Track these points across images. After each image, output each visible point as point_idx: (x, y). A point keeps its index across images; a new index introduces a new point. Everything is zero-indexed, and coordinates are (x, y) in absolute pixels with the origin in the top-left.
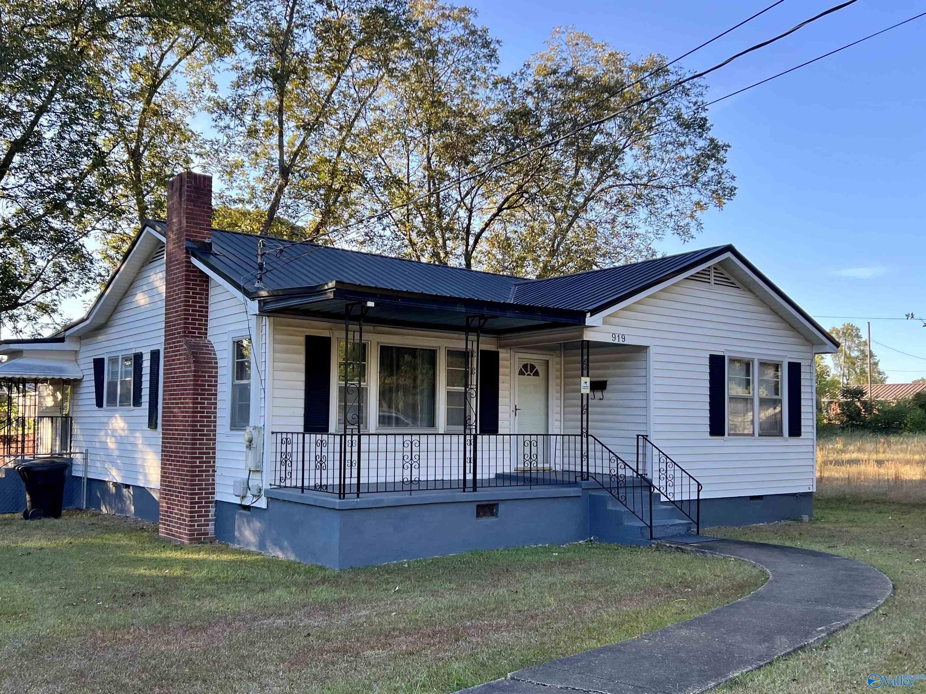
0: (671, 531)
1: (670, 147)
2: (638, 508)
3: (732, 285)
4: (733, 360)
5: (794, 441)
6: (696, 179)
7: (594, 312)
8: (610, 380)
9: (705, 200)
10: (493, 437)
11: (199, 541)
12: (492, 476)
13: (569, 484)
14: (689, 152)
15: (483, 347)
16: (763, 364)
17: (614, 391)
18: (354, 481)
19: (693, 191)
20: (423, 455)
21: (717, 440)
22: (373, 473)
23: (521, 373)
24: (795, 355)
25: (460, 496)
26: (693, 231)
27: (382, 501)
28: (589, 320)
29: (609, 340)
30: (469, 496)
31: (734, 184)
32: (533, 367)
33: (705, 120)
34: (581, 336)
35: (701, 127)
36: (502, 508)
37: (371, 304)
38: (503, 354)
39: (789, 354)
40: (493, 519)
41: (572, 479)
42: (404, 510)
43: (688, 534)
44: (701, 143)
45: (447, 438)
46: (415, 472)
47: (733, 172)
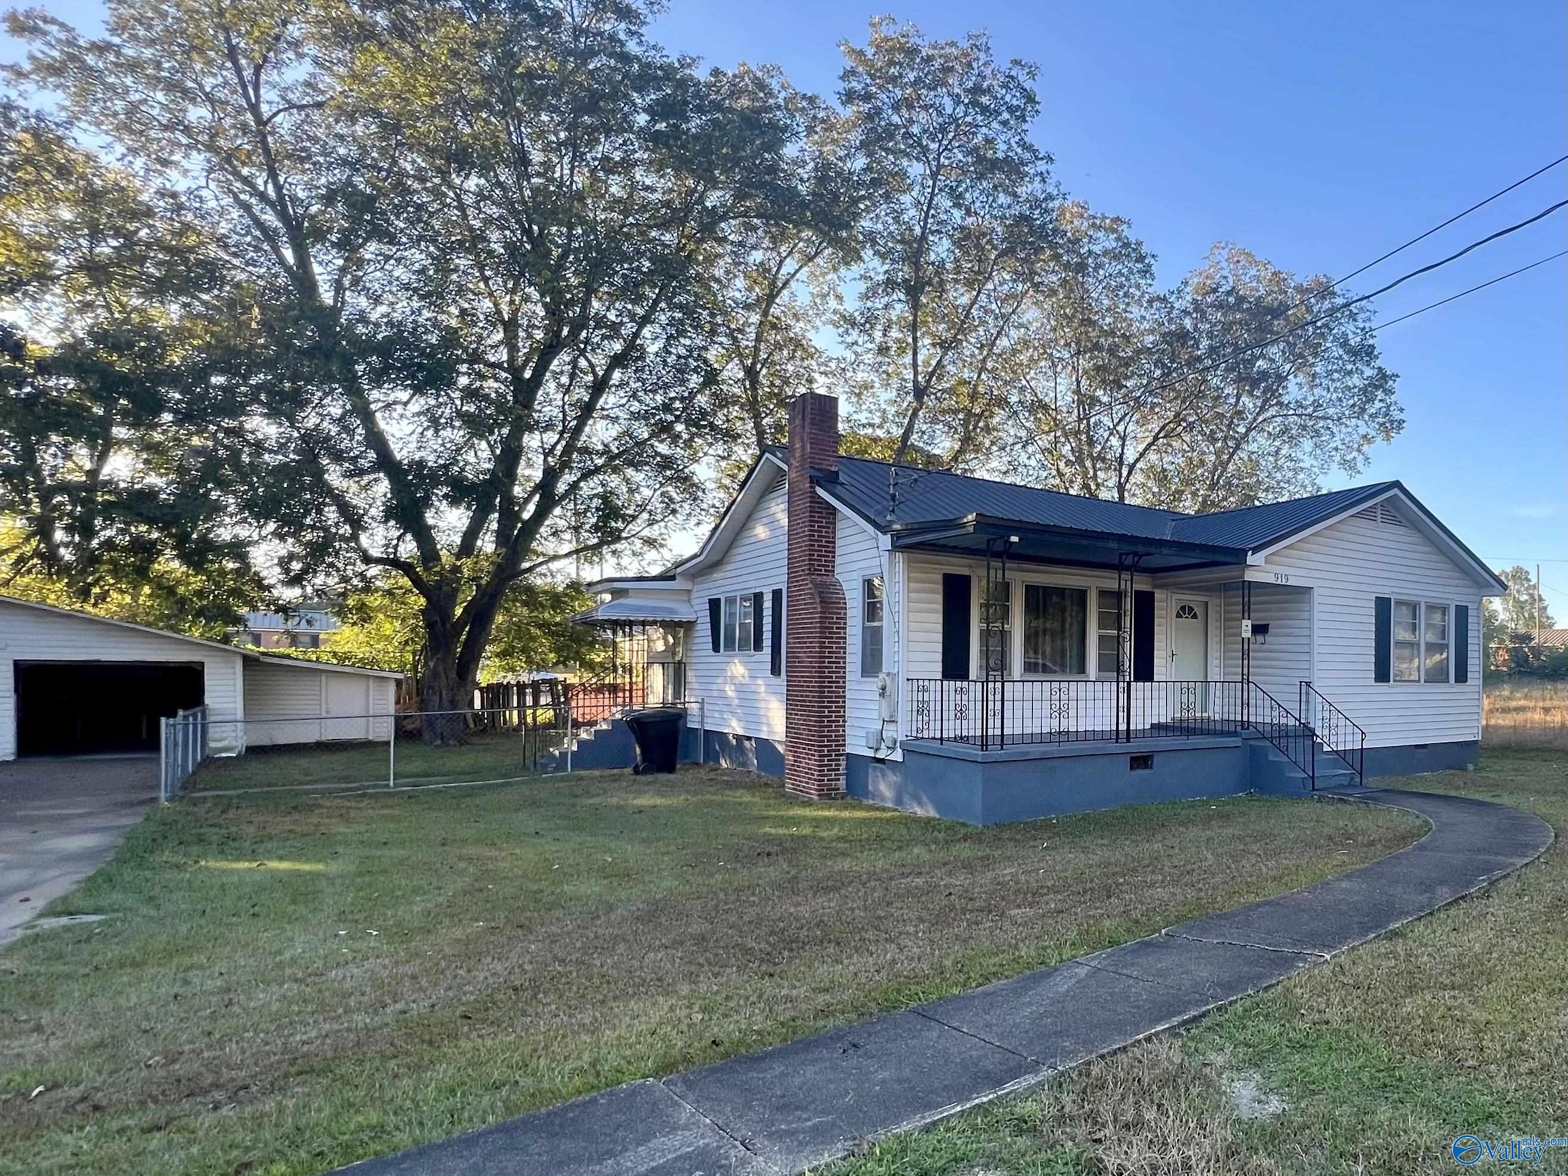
0: (1333, 782)
1: (1336, 376)
2: (1300, 759)
3: (1400, 523)
4: (1399, 603)
5: (1460, 687)
6: (1364, 410)
7: (1256, 550)
8: (1272, 623)
9: (1374, 433)
10: (1148, 684)
11: (829, 797)
12: (1148, 726)
13: (1229, 734)
14: (1356, 380)
15: (1136, 587)
16: (1431, 608)
17: (1277, 635)
18: (998, 732)
19: (1360, 423)
20: (1073, 704)
21: (1383, 687)
22: (1018, 723)
23: (1178, 616)
24: (1464, 598)
25: (1113, 747)
26: (1360, 465)
27: (1027, 753)
28: (1251, 559)
29: (1271, 579)
30: (1123, 747)
31: (1402, 416)
32: (1191, 609)
33: (1373, 347)
34: (1243, 576)
35: (1369, 354)
36: (1156, 759)
37: (1014, 539)
38: (1159, 595)
39: (1456, 597)
40: (1148, 771)
41: (1232, 729)
42: (1051, 763)
43: (1351, 785)
44: (1369, 372)
45: (1099, 685)
46: (1064, 722)
47: (1400, 405)
